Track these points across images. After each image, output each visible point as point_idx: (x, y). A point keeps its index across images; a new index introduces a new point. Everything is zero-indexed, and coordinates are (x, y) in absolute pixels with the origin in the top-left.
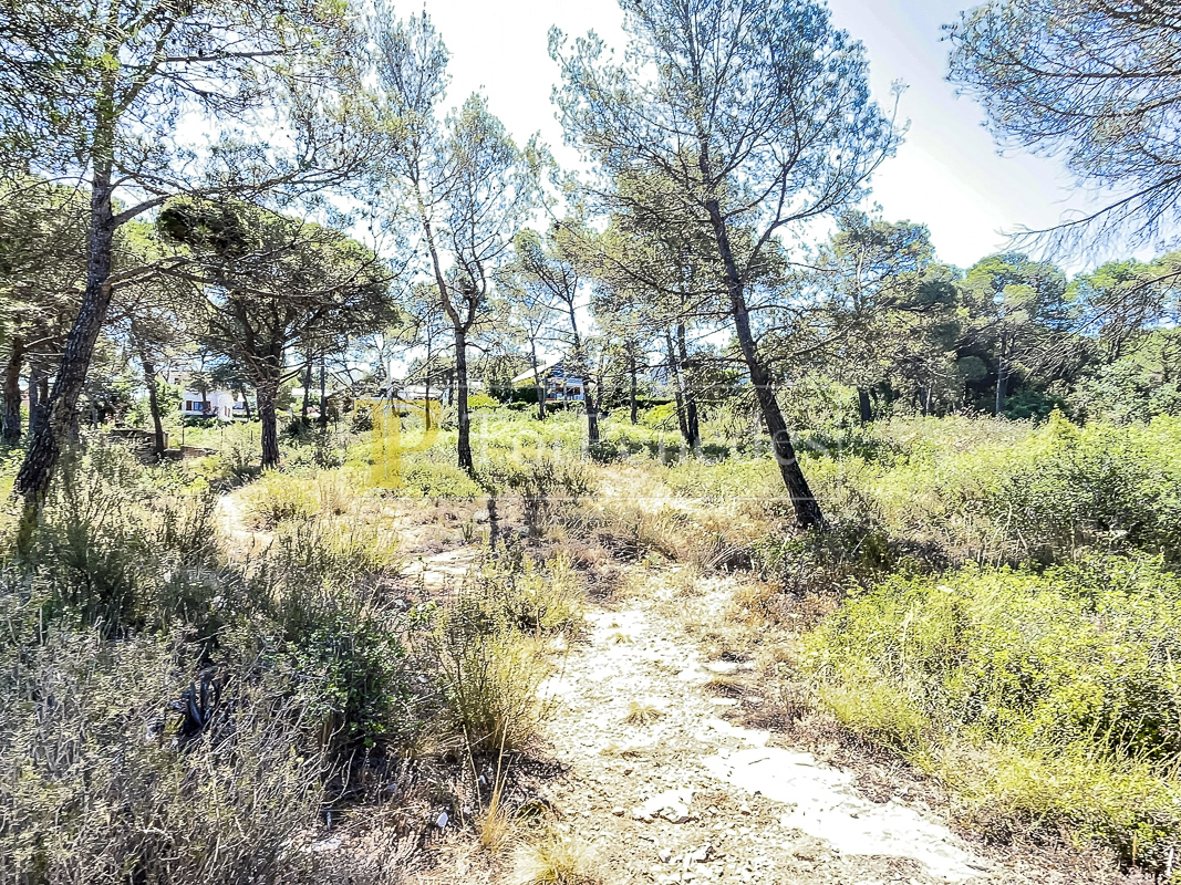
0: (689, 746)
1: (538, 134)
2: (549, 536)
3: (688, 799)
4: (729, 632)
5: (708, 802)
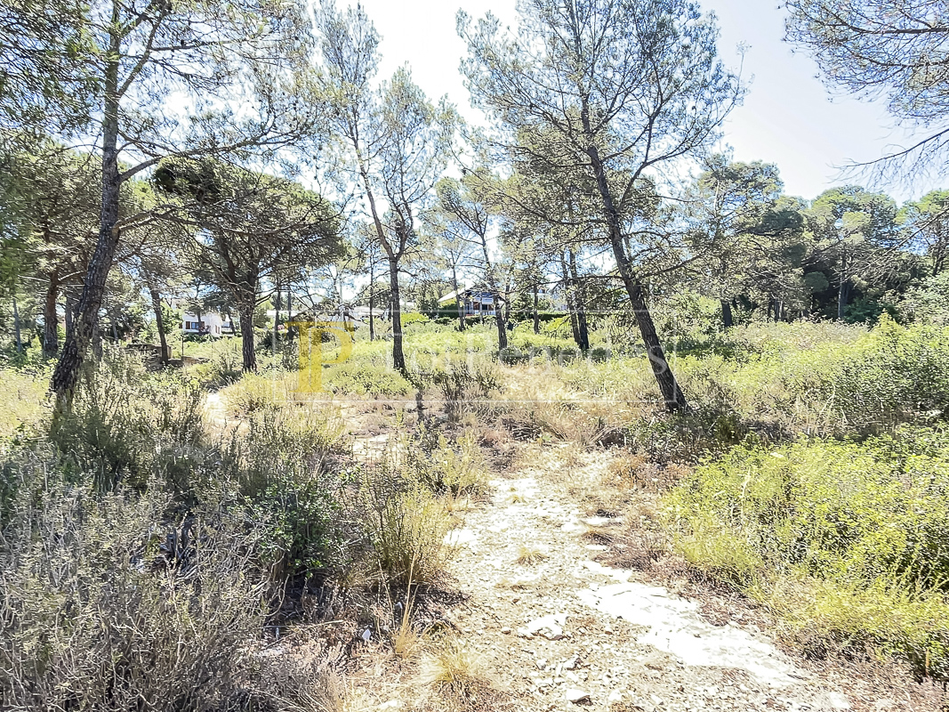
0: (566, 581)
1: (446, 97)
2: (463, 421)
3: (562, 621)
4: (604, 494)
5: (579, 624)
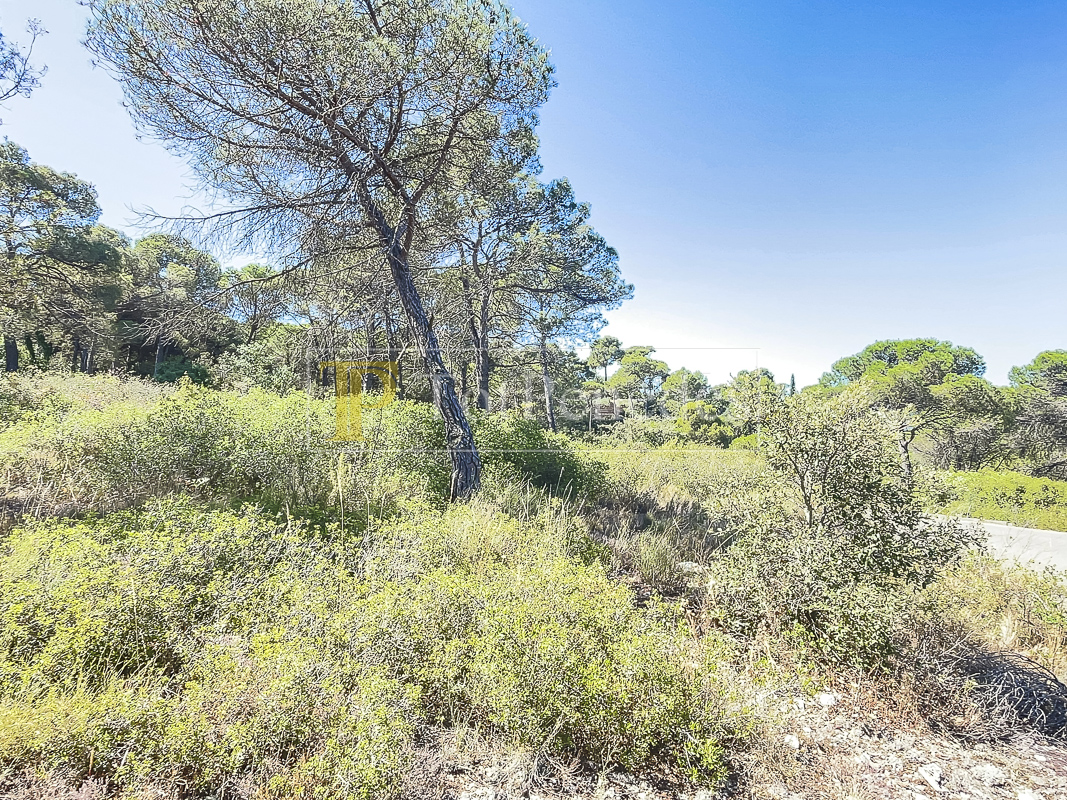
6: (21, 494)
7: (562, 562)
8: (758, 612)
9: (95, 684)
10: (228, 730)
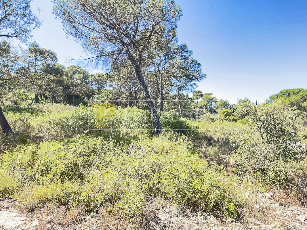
6: (41, 135)
7: (186, 153)
8: (246, 169)
9: (63, 182)
10: (97, 195)
